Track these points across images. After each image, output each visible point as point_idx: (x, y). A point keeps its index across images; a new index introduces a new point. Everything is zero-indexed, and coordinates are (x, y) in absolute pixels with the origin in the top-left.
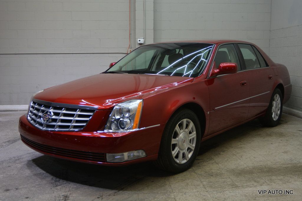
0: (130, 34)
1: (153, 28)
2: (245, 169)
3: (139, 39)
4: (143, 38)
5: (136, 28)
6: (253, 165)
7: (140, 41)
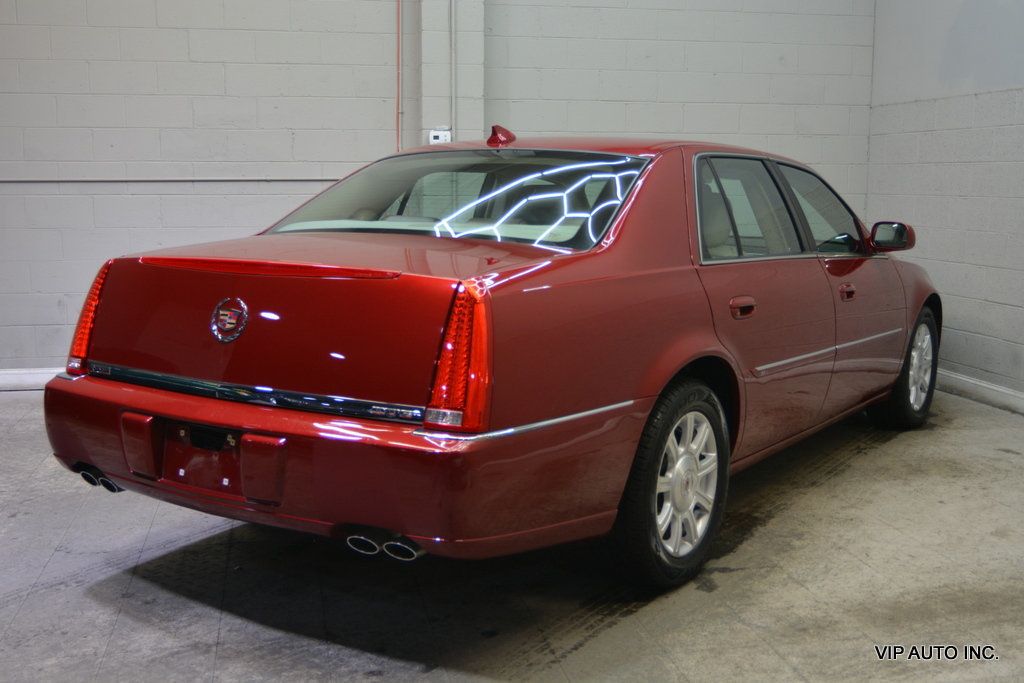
0: (399, 114)
1: (480, 92)
2: (901, 599)
3: (433, 133)
4: (447, 128)
5: (425, 91)
6: (919, 584)
7: (436, 137)
